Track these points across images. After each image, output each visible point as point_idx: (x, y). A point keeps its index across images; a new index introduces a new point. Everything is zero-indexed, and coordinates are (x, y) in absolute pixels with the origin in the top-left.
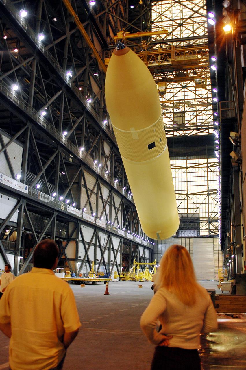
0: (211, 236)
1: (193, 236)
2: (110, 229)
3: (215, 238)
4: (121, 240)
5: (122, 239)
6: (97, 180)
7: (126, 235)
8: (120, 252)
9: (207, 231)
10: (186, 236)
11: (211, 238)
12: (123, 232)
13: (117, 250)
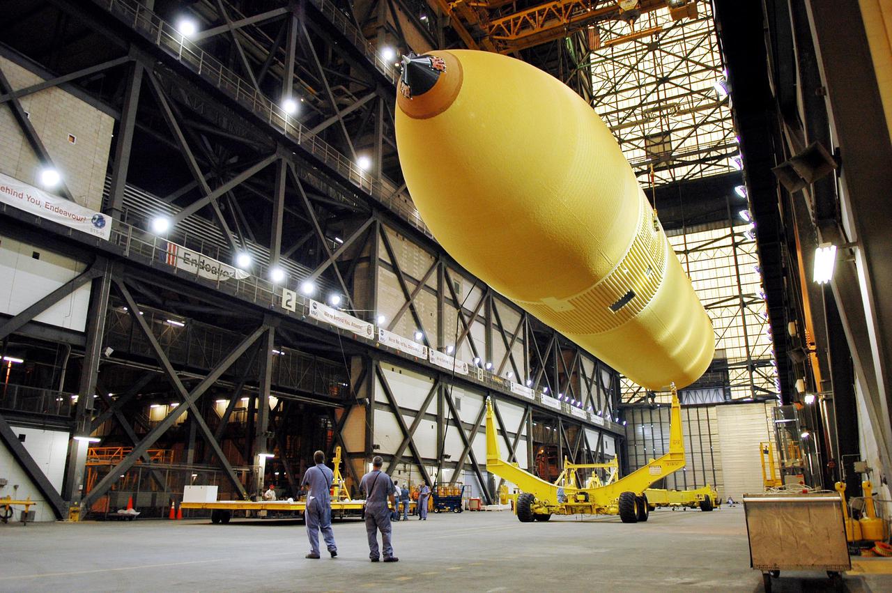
0: (759, 399)
1: (715, 401)
2: (482, 380)
3: (768, 403)
4: (526, 411)
5: (531, 408)
6: (437, 260)
7: (538, 399)
8: (527, 438)
9: (749, 387)
10: (699, 402)
11: (760, 404)
12: (527, 389)
13: (516, 434)
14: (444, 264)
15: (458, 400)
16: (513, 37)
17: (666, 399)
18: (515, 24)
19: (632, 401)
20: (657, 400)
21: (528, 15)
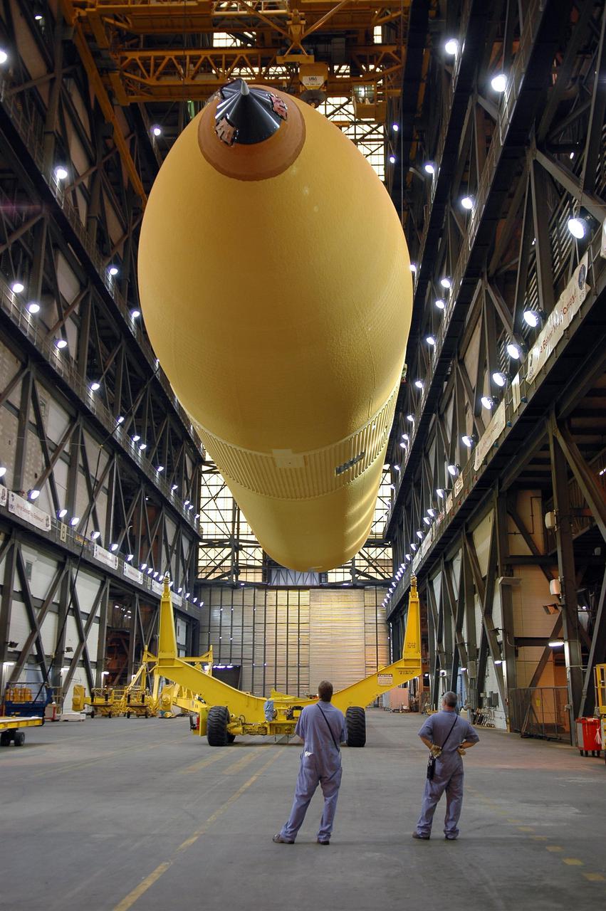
0: (358, 584)
1: (308, 583)
2: (64, 540)
3: (367, 590)
4: (103, 584)
5: (109, 581)
6: (24, 366)
7: (121, 569)
8: (101, 620)
9: (348, 570)
10: (290, 583)
11: (358, 590)
12: (110, 556)
13: (88, 615)
14: (32, 375)
15: (30, 565)
16: (151, 81)
17: (253, 577)
18: (157, 65)
19: (211, 578)
20: (242, 578)
21: (176, 57)
